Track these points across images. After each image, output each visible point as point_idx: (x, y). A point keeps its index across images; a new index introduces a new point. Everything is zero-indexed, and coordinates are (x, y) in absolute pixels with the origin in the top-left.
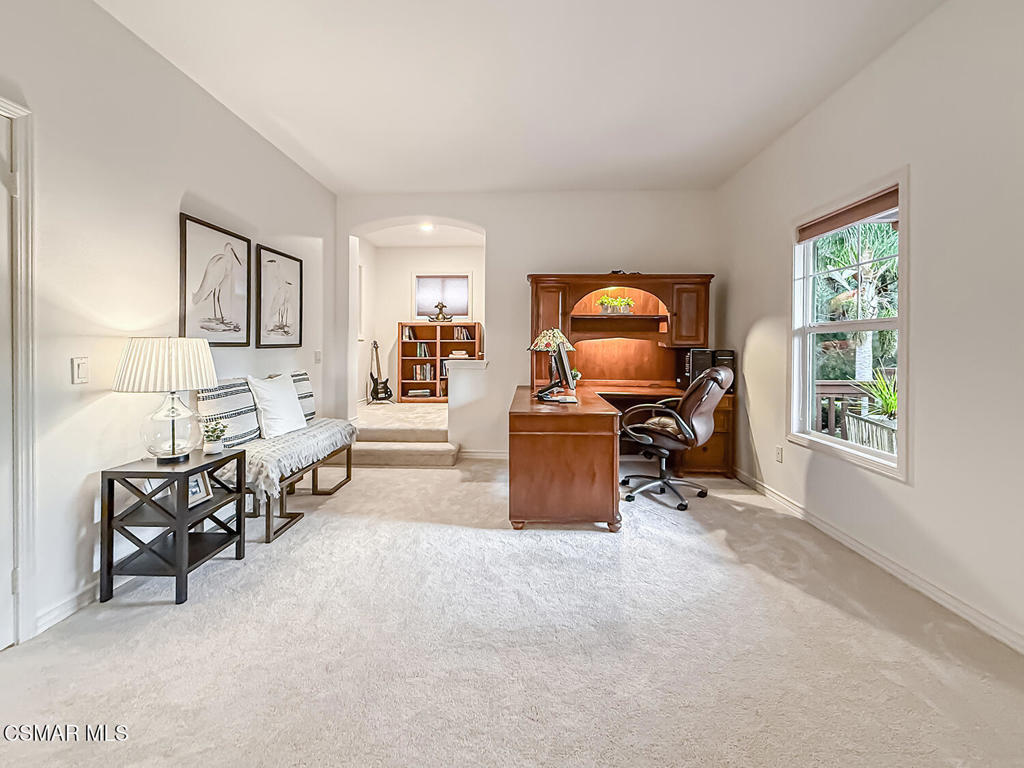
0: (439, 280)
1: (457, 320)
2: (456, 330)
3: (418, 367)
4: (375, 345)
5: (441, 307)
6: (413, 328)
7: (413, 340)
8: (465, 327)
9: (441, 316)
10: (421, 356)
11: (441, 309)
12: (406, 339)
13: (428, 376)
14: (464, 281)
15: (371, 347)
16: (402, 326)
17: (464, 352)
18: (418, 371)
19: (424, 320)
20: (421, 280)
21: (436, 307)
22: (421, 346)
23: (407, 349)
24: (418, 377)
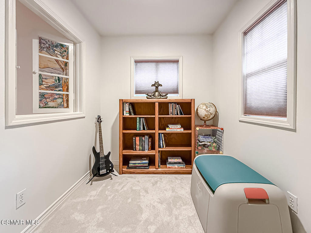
0: (154, 64)
1: (171, 97)
2: (170, 106)
3: (138, 138)
4: (99, 120)
5: (157, 85)
6: (133, 105)
7: (133, 116)
8: (178, 103)
9: (157, 93)
10: (140, 129)
11: (157, 87)
12: (127, 115)
13: (146, 147)
14: (175, 65)
15: (95, 120)
16: (123, 103)
17: (179, 126)
18: (138, 143)
19: (143, 98)
20: (139, 64)
21: (153, 85)
22: (140, 121)
23: (127, 123)
24: (138, 147)
